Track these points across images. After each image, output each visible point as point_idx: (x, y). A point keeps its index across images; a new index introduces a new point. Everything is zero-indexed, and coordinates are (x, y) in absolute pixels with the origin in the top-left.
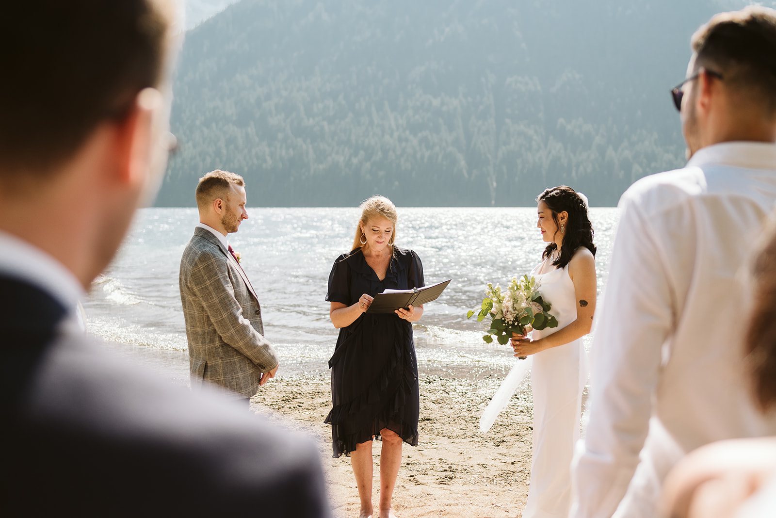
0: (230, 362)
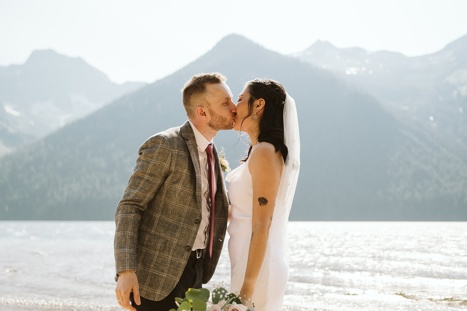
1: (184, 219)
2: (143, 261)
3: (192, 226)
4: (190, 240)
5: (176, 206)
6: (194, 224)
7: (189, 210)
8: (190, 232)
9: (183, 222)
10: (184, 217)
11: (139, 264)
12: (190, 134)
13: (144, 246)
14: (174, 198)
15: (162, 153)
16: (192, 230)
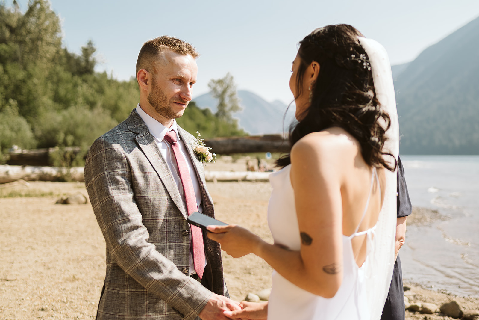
0: (118, 293)
1: (168, 235)
2: (130, 308)
3: (180, 240)
4: (183, 259)
5: (153, 222)
6: (182, 238)
7: (171, 221)
8: (180, 249)
9: (168, 239)
10: (168, 232)
11: (126, 313)
12: (140, 125)
13: (126, 287)
14: (148, 213)
15: (112, 158)
16: (182, 245)
